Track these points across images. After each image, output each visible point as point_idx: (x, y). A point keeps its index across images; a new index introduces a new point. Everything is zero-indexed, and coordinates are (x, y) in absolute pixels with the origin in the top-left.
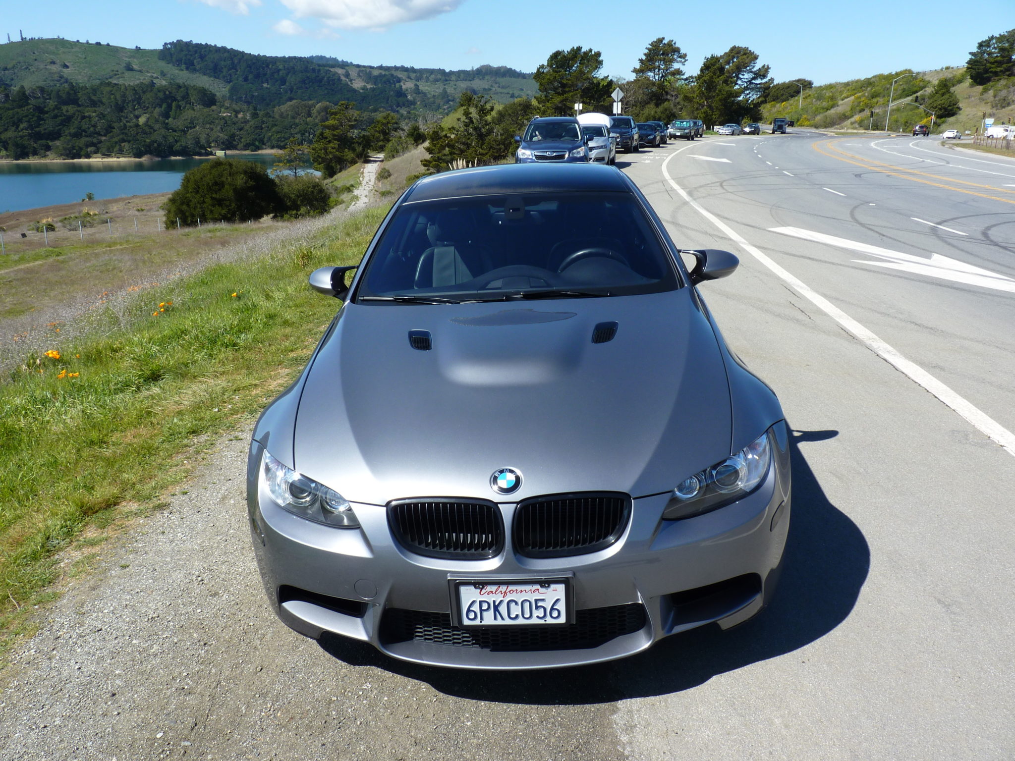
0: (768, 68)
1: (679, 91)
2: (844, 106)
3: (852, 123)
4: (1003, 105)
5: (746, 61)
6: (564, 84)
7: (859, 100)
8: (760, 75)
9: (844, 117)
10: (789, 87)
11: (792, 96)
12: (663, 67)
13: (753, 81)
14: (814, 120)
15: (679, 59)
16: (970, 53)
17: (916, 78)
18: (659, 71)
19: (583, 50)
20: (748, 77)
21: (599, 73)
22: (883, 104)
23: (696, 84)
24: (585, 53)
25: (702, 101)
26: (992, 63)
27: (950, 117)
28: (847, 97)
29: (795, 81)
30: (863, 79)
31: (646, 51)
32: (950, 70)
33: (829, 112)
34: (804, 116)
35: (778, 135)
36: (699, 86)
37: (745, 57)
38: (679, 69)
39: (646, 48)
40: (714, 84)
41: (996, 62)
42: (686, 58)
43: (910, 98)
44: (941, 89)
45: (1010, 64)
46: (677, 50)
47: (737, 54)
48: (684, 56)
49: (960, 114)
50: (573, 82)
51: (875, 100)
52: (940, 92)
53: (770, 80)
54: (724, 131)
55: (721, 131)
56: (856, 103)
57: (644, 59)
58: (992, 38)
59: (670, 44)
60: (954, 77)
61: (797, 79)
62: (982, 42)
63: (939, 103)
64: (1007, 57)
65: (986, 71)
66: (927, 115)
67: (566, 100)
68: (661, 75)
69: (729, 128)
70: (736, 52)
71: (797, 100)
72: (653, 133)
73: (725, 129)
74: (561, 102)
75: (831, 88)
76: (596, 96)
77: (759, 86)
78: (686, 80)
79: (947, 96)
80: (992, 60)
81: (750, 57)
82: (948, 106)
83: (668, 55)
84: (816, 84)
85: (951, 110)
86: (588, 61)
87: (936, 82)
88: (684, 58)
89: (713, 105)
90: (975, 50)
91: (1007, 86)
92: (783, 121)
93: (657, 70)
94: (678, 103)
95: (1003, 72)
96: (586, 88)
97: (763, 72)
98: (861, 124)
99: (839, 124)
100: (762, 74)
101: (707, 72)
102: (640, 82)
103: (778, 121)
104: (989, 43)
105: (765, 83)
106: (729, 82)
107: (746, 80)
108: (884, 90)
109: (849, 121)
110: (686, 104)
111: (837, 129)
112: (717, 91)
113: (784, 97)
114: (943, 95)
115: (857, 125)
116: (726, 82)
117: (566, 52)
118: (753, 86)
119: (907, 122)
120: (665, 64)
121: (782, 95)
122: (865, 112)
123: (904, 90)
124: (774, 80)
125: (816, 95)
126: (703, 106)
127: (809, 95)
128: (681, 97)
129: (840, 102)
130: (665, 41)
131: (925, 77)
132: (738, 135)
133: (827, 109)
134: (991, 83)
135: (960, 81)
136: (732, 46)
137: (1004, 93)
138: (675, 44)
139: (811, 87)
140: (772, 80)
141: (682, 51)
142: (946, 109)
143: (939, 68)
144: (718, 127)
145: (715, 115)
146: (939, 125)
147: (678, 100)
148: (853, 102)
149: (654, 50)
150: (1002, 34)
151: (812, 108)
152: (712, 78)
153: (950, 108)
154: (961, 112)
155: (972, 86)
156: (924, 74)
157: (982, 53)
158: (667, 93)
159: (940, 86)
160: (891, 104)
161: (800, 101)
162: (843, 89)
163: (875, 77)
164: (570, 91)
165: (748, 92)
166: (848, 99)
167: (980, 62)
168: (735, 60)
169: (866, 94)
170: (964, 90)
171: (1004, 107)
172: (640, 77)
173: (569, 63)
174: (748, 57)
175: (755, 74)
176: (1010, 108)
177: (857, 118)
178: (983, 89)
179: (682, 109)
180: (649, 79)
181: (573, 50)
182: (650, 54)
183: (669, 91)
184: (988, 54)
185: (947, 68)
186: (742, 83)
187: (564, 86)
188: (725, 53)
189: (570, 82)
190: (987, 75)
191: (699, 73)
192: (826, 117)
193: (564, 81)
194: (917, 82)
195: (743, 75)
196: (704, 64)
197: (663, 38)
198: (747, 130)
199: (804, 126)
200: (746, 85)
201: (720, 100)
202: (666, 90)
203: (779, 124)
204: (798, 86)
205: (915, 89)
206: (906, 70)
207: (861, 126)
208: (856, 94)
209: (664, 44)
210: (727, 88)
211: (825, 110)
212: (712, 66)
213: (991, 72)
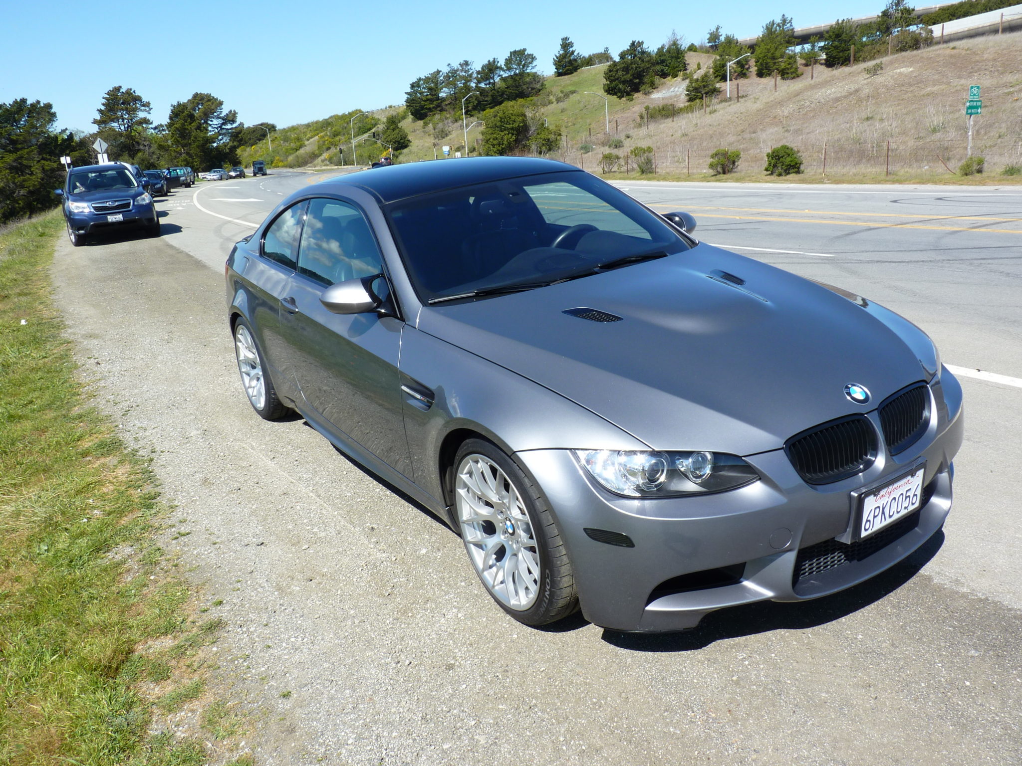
0: (235, 113)
1: (151, 141)
2: (311, 145)
3: (323, 161)
4: (443, 136)
5: (213, 107)
6: (14, 140)
7: (323, 139)
8: (229, 121)
9: (314, 156)
10: (254, 131)
11: (260, 140)
12: (126, 117)
13: (223, 127)
14: (287, 161)
15: (143, 108)
16: (406, 93)
17: (368, 117)
18: (123, 121)
19: (29, 102)
20: (217, 123)
21: (54, 126)
22: (346, 141)
23: (167, 132)
24: (32, 105)
25: (179, 148)
26: (425, 101)
27: (403, 149)
28: (311, 138)
29: (259, 125)
30: (321, 120)
31: (104, 101)
32: (393, 108)
33: (298, 152)
34: (277, 158)
35: (259, 177)
36: (172, 133)
37: (209, 103)
38: (146, 118)
39: (103, 98)
40: (187, 131)
41: (428, 100)
42: (151, 107)
43: (366, 136)
44: (391, 126)
45: (439, 101)
46: (139, 99)
47: (200, 100)
48: (147, 105)
49: (411, 146)
50: (24, 138)
51: (337, 138)
52: (391, 128)
53: (239, 125)
54: (212, 177)
55: (209, 177)
56: (321, 142)
57: (103, 109)
58: (420, 79)
59: (129, 93)
60: (398, 114)
61: (260, 123)
62: (413, 83)
63: (393, 137)
64: (435, 95)
65: (422, 108)
66: (386, 148)
67: (21, 157)
68: (126, 126)
69: (216, 174)
70: (199, 99)
71: (265, 143)
72: (159, 181)
73: (212, 175)
74: (15, 161)
75: (294, 130)
76: (57, 151)
77: (230, 131)
78: (155, 128)
79: (397, 131)
80: (424, 98)
81: (215, 103)
82: (401, 140)
83: (129, 104)
84: (279, 127)
85: (404, 143)
86: (38, 114)
87: (385, 120)
88: (148, 107)
89: (192, 152)
90: (409, 90)
91: (441, 120)
92: (262, 164)
93: (120, 120)
94: (153, 153)
95: (435, 108)
96: (42, 144)
97: (231, 118)
98: (331, 161)
99: (311, 162)
100: (230, 119)
101: (177, 120)
102: (106, 134)
103: (256, 164)
104: (419, 84)
105: (235, 128)
106: (202, 128)
107: (216, 126)
108: (343, 129)
109: (320, 159)
110: (162, 153)
111: (310, 167)
112: (192, 138)
113: (252, 141)
114: (394, 130)
115: (328, 163)
116: (199, 128)
117: (8, 105)
118: (224, 131)
119: (370, 156)
120: (128, 112)
121: (250, 139)
122: (331, 150)
123: (360, 128)
124: (243, 124)
125: (282, 137)
126: (181, 154)
127: (276, 138)
128: (154, 147)
129: (307, 143)
130: (123, 90)
131: (374, 116)
132: (227, 179)
133: (297, 150)
134: (429, 118)
135: (404, 118)
136: (194, 93)
137: (440, 126)
138: (134, 92)
139: (275, 130)
140: (241, 124)
141: (145, 100)
142: (399, 142)
143: (383, 107)
144: (203, 174)
145: (196, 162)
146: (397, 157)
147: (152, 150)
148: (319, 142)
149: (112, 100)
150: (427, 76)
151: (282, 149)
152: (183, 125)
153: (402, 141)
154: (411, 144)
155: (414, 121)
156: (373, 112)
157: (416, 92)
158: (138, 143)
159: (389, 122)
160: (353, 141)
161: (268, 145)
162: (305, 130)
163: (331, 117)
164: (23, 148)
165: (220, 137)
166: (313, 139)
167: (416, 100)
168: (200, 107)
169: (328, 134)
170: (408, 124)
171: (443, 138)
172: (103, 128)
173: (14, 118)
174: (213, 103)
175: (223, 120)
176: (448, 138)
177: (325, 155)
178: (424, 123)
179: (159, 158)
180: (114, 130)
181: (16, 102)
182: (109, 104)
183: (140, 141)
184: (420, 94)
185: (390, 107)
186: (212, 130)
187: (13, 142)
188: (188, 100)
189: (21, 138)
190: (424, 111)
191: (169, 121)
192: (297, 156)
193: (14, 137)
194: (369, 120)
195: (212, 121)
196: (172, 112)
197: (120, 87)
198: (233, 174)
199: (278, 167)
200: (216, 131)
201: (198, 147)
202: (136, 140)
203: (259, 166)
204: (262, 129)
205: (369, 127)
206: (357, 110)
207: (331, 163)
208: (318, 134)
209: (123, 92)
210: (202, 135)
211: (295, 150)
212: (178, 112)
213: (426, 108)
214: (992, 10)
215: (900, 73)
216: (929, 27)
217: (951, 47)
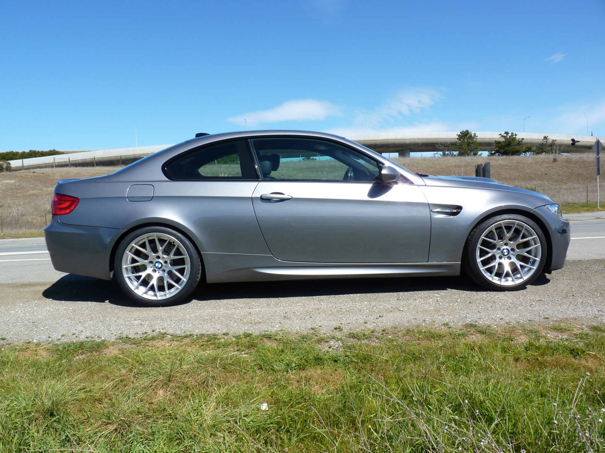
214: (26, 158)
215: (7, 183)
216: (8, 161)
217: (32, 172)
